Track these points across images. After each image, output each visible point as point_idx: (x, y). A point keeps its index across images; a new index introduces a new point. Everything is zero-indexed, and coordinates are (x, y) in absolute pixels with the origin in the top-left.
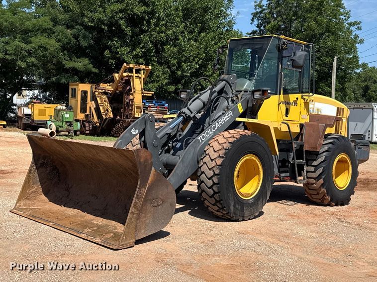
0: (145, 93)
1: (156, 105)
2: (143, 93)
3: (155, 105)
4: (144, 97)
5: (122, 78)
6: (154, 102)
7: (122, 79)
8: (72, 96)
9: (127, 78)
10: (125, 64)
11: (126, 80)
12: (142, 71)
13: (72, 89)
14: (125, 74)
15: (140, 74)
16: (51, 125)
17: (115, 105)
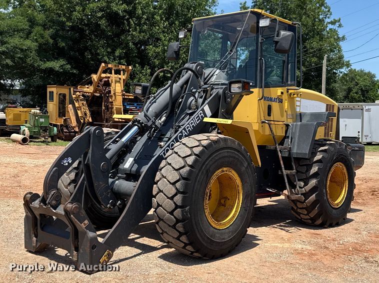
0: (127, 96)
1: (138, 108)
2: (123, 95)
3: (136, 108)
4: (124, 100)
5: (100, 79)
6: (135, 105)
7: (101, 81)
8: (50, 99)
9: (106, 80)
10: (103, 64)
11: (105, 81)
12: (122, 72)
13: (50, 92)
14: (103, 75)
15: (120, 74)
16: (24, 130)
17: (95, 108)
